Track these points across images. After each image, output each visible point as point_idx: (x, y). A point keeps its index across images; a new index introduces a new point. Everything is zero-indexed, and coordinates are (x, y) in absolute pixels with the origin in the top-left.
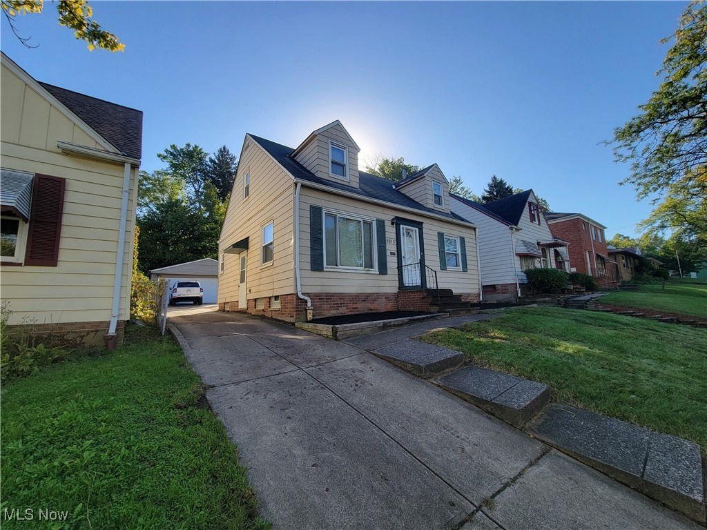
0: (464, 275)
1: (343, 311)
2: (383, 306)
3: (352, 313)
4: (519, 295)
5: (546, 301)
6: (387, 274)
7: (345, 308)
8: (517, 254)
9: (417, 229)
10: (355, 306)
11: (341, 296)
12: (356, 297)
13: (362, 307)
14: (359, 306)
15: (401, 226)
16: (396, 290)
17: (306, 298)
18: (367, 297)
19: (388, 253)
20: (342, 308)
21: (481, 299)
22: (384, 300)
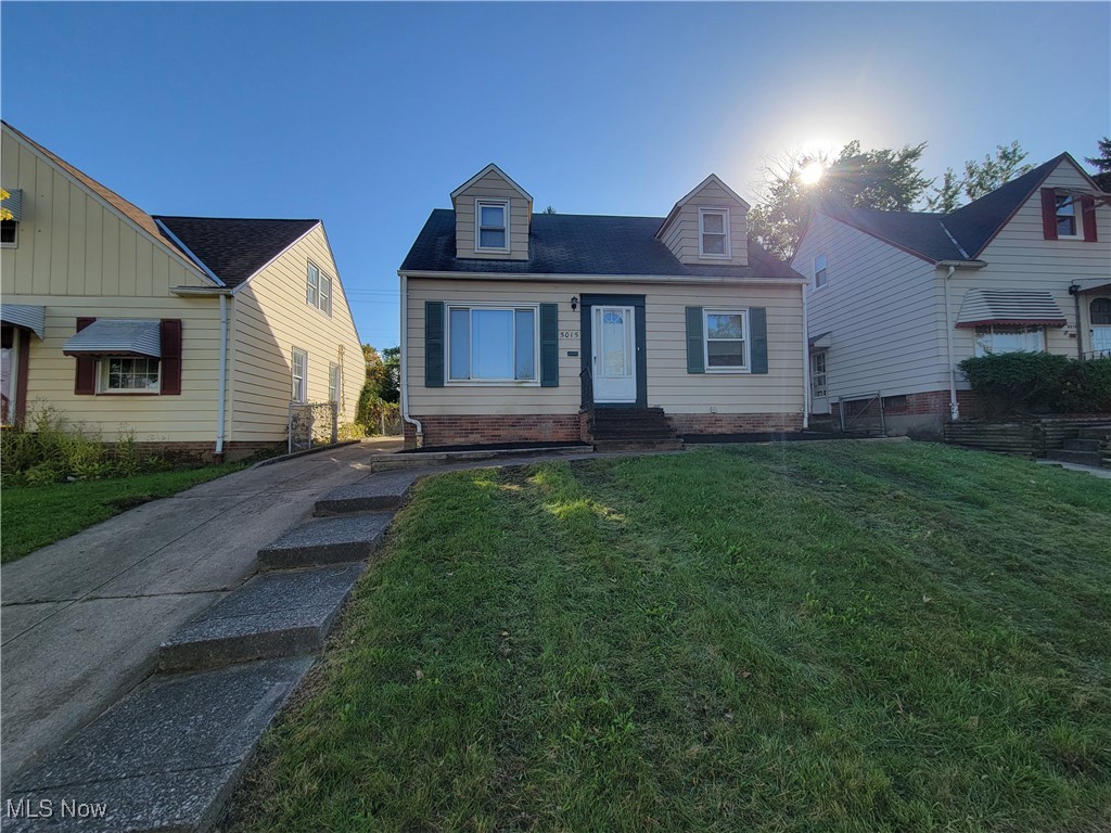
0: (759, 380)
1: (475, 438)
2: (547, 433)
3: (491, 442)
4: (955, 416)
5: (1005, 430)
6: (558, 386)
7: (479, 435)
8: (960, 326)
9: (632, 309)
10: (496, 433)
11: (474, 420)
12: (499, 421)
13: (506, 434)
14: (502, 433)
15: (594, 308)
16: (577, 410)
17: (414, 421)
18: (518, 421)
19: (562, 354)
20: (474, 435)
21: (806, 425)
22: (550, 424)
